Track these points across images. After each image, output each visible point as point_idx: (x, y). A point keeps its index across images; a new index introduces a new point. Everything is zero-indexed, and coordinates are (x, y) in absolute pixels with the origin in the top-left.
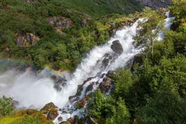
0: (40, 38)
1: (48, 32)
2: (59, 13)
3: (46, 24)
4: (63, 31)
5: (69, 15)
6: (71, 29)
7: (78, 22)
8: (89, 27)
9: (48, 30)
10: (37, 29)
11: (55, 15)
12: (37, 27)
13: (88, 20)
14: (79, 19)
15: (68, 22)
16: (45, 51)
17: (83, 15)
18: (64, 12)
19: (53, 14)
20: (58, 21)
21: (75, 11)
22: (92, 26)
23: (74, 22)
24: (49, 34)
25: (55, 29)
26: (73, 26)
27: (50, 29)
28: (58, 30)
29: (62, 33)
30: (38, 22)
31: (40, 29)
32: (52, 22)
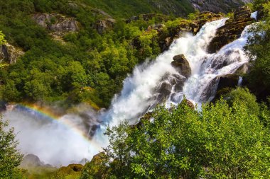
0: (25, 51)
1: (38, 41)
2: (55, 6)
3: (32, 27)
4: (65, 40)
5: (73, 12)
6: (79, 37)
7: (91, 25)
8: (116, 34)
9: (38, 36)
10: (17, 34)
11: (47, 11)
12: (16, 31)
13: (108, 21)
14: (93, 19)
15: (72, 24)
16: (43, 74)
17: (97, 12)
18: (63, 6)
19: (43, 9)
20: (53, 21)
21: (84, 6)
22: (120, 32)
23: (83, 25)
24: (40, 44)
25: (51, 36)
26: (83, 31)
27: (41, 35)
28: (57, 38)
29: (64, 43)
30: (17, 21)
31: (22, 35)
32: (42, 23)
